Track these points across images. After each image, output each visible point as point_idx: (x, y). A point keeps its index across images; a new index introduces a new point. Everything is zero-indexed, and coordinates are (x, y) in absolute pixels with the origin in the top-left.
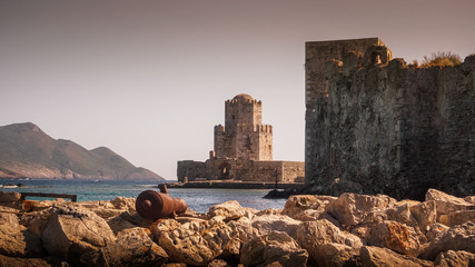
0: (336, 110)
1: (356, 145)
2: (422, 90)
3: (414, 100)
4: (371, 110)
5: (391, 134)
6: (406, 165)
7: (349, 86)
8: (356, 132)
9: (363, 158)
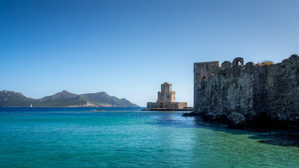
0: (218, 84)
1: (228, 97)
2: (261, 74)
3: (258, 79)
4: (236, 83)
5: (247, 93)
6: (254, 105)
7: (224, 75)
8: (228, 92)
9: (232, 102)
